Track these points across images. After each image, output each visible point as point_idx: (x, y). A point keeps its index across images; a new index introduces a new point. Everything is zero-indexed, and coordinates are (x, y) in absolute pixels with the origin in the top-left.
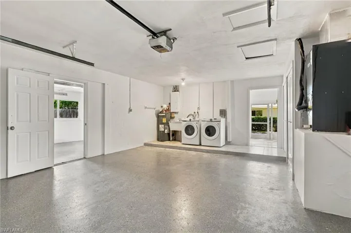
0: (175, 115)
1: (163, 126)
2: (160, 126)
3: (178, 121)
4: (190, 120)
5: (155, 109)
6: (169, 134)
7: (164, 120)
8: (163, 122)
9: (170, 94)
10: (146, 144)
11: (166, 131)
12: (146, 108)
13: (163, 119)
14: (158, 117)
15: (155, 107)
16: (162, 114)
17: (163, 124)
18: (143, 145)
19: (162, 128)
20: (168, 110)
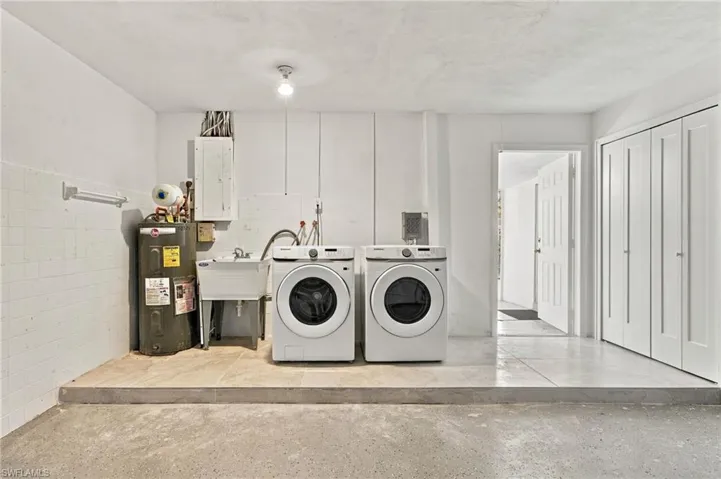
0: (217, 234)
1: (166, 281)
2: (149, 283)
3: (231, 258)
4: (314, 254)
5: (119, 203)
6: (193, 317)
7: (172, 257)
8: (167, 263)
9: (191, 144)
10: (68, 397)
11: (181, 306)
12: (70, 193)
13: (167, 253)
14: (136, 240)
15: (120, 197)
16: (162, 230)
17: (162, 272)
18: (54, 401)
19: (157, 290)
20: (187, 210)
